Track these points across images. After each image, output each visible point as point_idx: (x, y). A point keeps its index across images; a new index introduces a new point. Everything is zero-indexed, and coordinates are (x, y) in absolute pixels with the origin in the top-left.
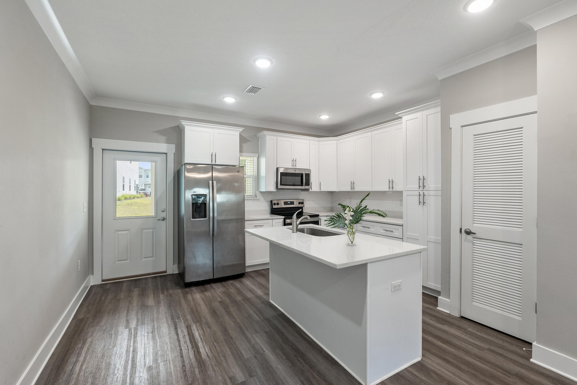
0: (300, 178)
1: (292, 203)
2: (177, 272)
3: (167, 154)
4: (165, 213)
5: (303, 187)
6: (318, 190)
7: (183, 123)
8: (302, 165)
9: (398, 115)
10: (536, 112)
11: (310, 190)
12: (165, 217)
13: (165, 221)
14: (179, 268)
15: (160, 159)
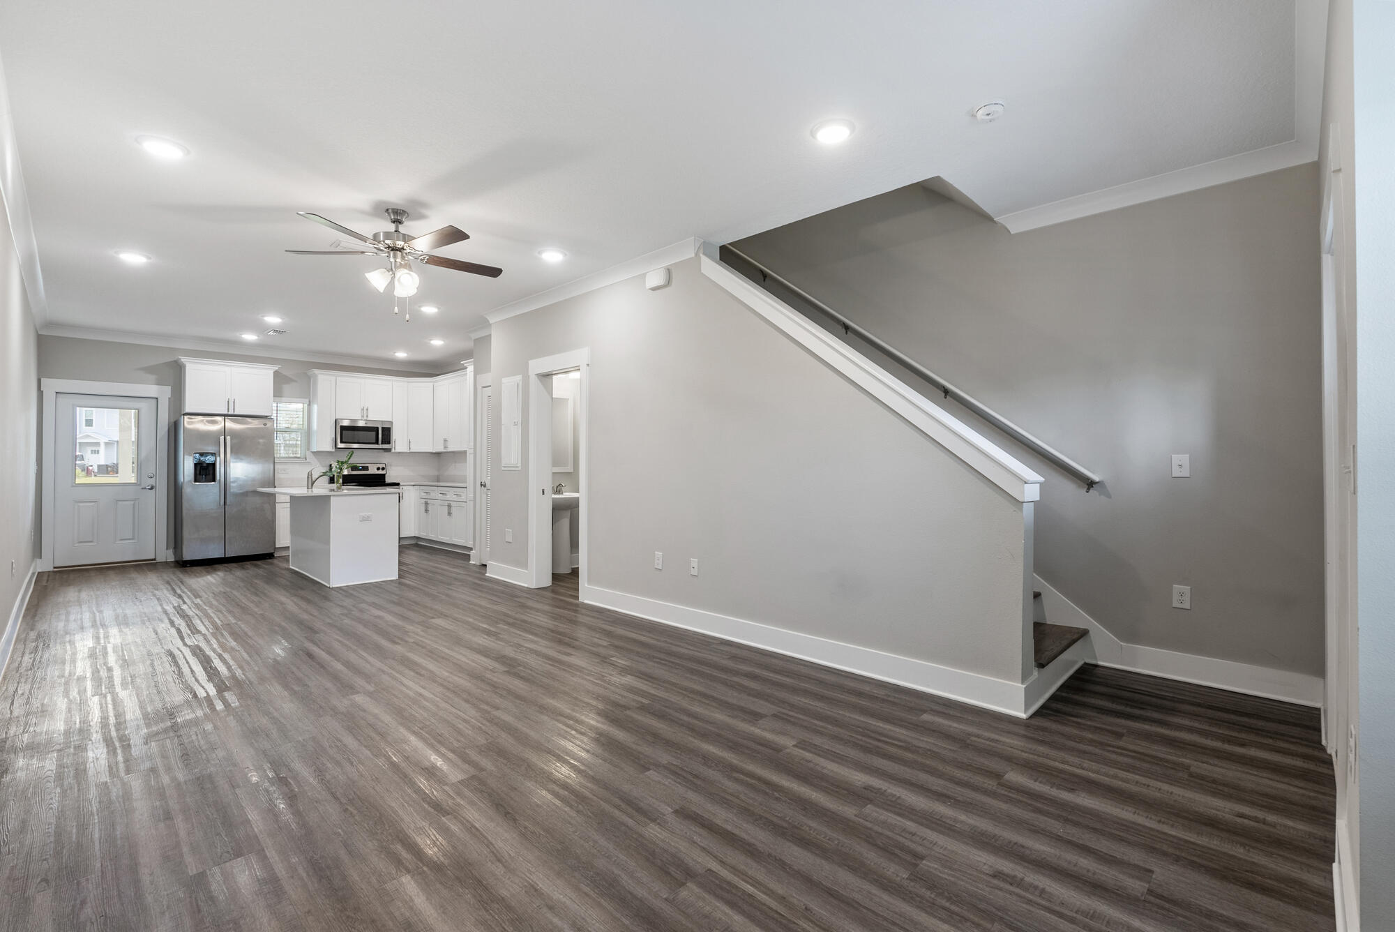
0: (374, 433)
1: (366, 468)
2: (173, 560)
3: (157, 398)
4: (153, 479)
5: (380, 446)
6: (406, 450)
7: (182, 360)
8: (377, 416)
9: (463, 364)
10: (490, 386)
11: (393, 450)
12: (155, 485)
13: (153, 490)
14: (175, 554)
15: (145, 406)
